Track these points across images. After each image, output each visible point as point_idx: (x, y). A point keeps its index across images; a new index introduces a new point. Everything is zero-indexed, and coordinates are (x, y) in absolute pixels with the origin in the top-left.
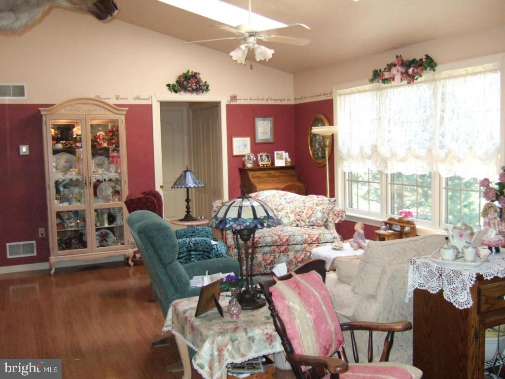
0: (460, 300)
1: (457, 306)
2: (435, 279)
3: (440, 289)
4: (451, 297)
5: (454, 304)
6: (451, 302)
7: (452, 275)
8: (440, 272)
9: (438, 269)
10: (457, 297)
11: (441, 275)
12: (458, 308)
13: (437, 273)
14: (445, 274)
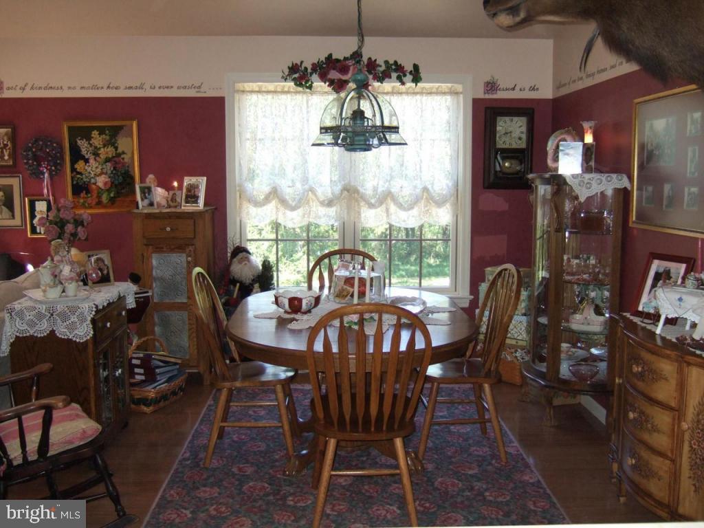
0: (79, 334)
1: (78, 340)
2: (45, 320)
3: (51, 329)
4: (68, 333)
5: (74, 339)
6: (70, 338)
7: (68, 312)
8: (51, 311)
9: (48, 310)
10: (76, 332)
11: (52, 315)
12: (79, 342)
13: (47, 313)
14: (57, 312)
